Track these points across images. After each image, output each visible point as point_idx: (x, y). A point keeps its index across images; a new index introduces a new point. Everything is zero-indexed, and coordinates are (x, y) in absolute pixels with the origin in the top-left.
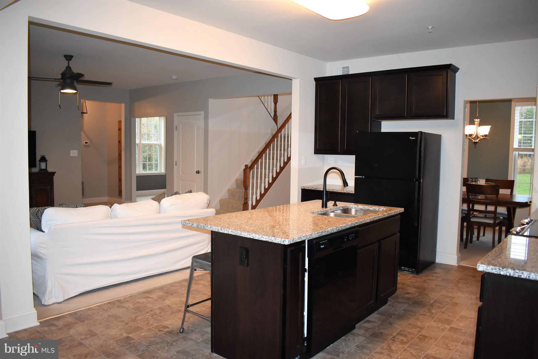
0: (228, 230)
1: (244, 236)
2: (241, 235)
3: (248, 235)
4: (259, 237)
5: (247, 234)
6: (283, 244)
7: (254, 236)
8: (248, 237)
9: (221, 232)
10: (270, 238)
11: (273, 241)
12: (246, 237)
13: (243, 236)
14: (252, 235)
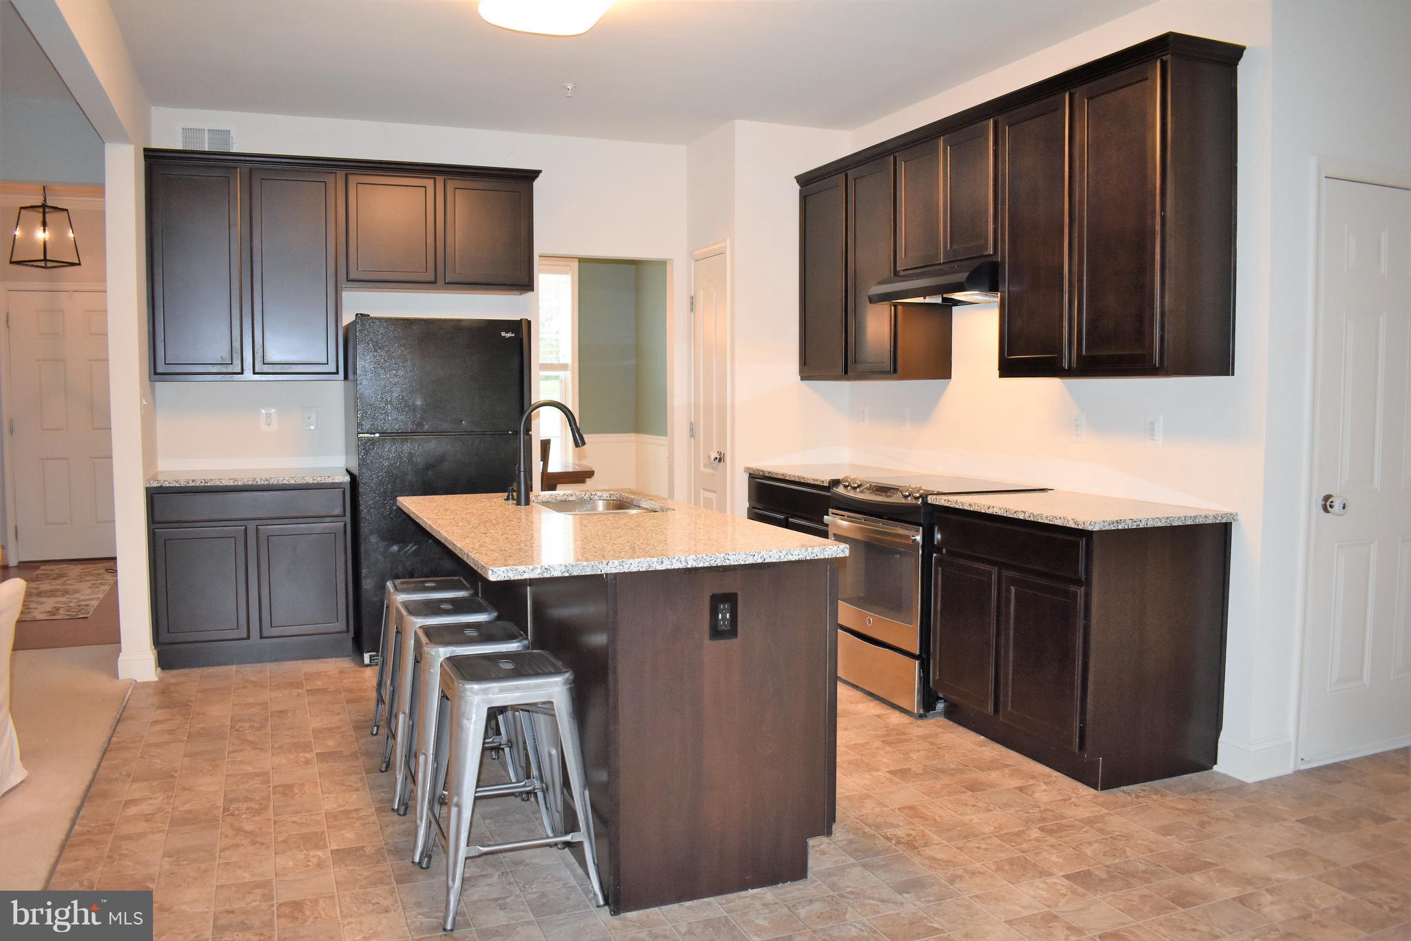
0: (683, 560)
1: (736, 563)
2: (727, 561)
3: (748, 556)
4: (781, 554)
5: (744, 556)
6: (841, 556)
7: (765, 557)
8: (747, 563)
9: (659, 568)
10: (810, 550)
11: (819, 555)
12: (742, 563)
13: (733, 564)
14: (760, 556)
